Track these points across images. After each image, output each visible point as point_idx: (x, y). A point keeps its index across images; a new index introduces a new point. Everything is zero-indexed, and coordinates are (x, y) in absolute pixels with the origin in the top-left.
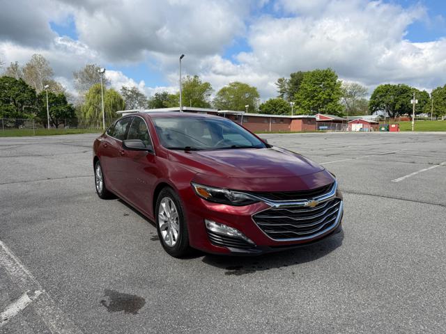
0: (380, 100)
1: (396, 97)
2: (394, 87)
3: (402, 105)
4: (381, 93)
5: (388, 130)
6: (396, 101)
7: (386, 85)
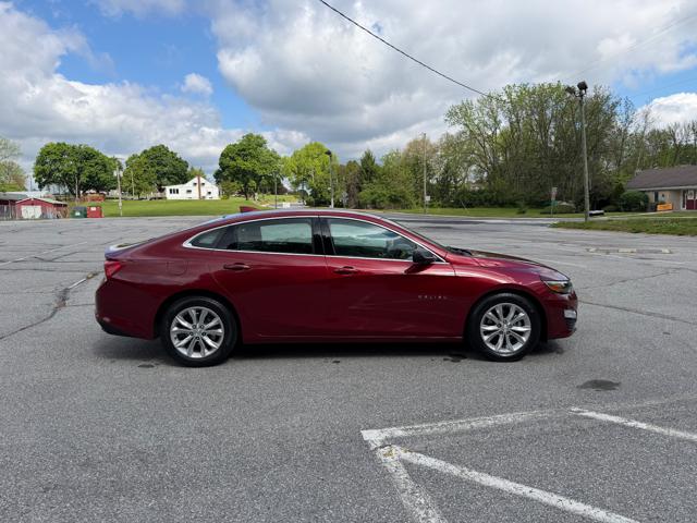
0: (53, 167)
1: (79, 165)
2: (73, 148)
3: (90, 177)
4: (55, 157)
5: (86, 216)
6: (80, 170)
7: (58, 144)
